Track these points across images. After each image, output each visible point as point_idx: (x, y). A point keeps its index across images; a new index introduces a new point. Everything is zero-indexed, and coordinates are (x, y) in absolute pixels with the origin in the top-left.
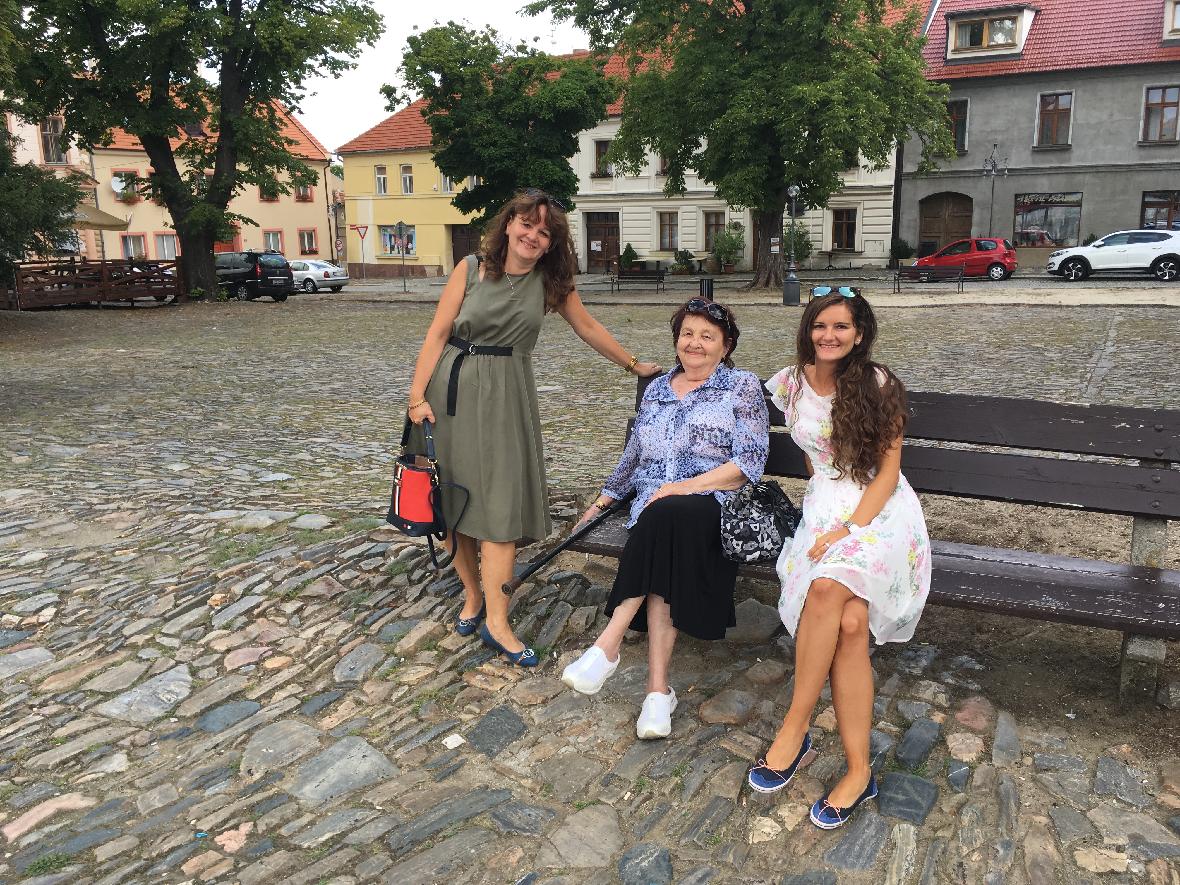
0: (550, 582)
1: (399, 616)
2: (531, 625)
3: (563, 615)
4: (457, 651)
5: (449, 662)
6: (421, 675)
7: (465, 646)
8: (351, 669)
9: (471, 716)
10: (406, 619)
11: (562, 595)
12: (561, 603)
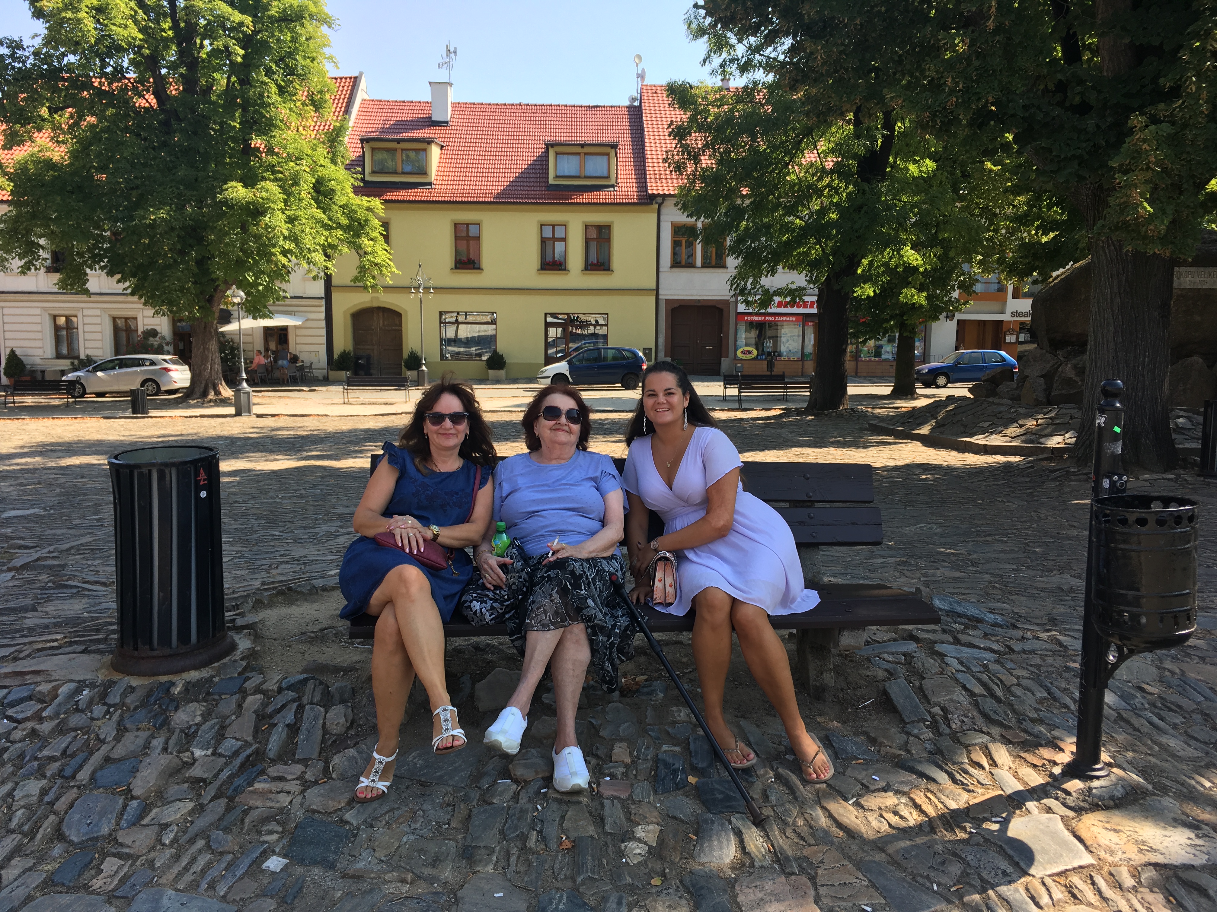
0: (280, 690)
1: (108, 760)
2: (284, 736)
3: (316, 718)
4: (216, 776)
5: (211, 791)
6: (184, 811)
7: (221, 770)
8: (89, 825)
9: (275, 837)
10: (119, 760)
11: (305, 700)
12: (308, 707)
